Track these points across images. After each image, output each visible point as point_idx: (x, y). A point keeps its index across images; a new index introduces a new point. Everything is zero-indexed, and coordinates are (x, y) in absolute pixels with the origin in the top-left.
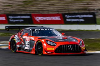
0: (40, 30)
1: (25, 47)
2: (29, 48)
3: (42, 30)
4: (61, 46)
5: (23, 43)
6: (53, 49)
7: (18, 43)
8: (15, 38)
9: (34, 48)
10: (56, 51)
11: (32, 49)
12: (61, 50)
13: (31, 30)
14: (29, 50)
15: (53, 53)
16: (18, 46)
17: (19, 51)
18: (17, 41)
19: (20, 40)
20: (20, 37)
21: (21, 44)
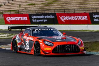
0: (40, 30)
1: (25, 48)
2: (29, 49)
3: (42, 30)
4: (58, 46)
5: (23, 44)
6: (50, 49)
7: (19, 44)
8: (16, 38)
9: (33, 48)
10: (53, 51)
11: (31, 49)
12: (58, 50)
13: (31, 30)
14: (29, 51)
15: (50, 53)
16: (19, 46)
17: (20, 52)
18: (18, 42)
19: (21, 40)
20: (21, 37)
21: (22, 45)
